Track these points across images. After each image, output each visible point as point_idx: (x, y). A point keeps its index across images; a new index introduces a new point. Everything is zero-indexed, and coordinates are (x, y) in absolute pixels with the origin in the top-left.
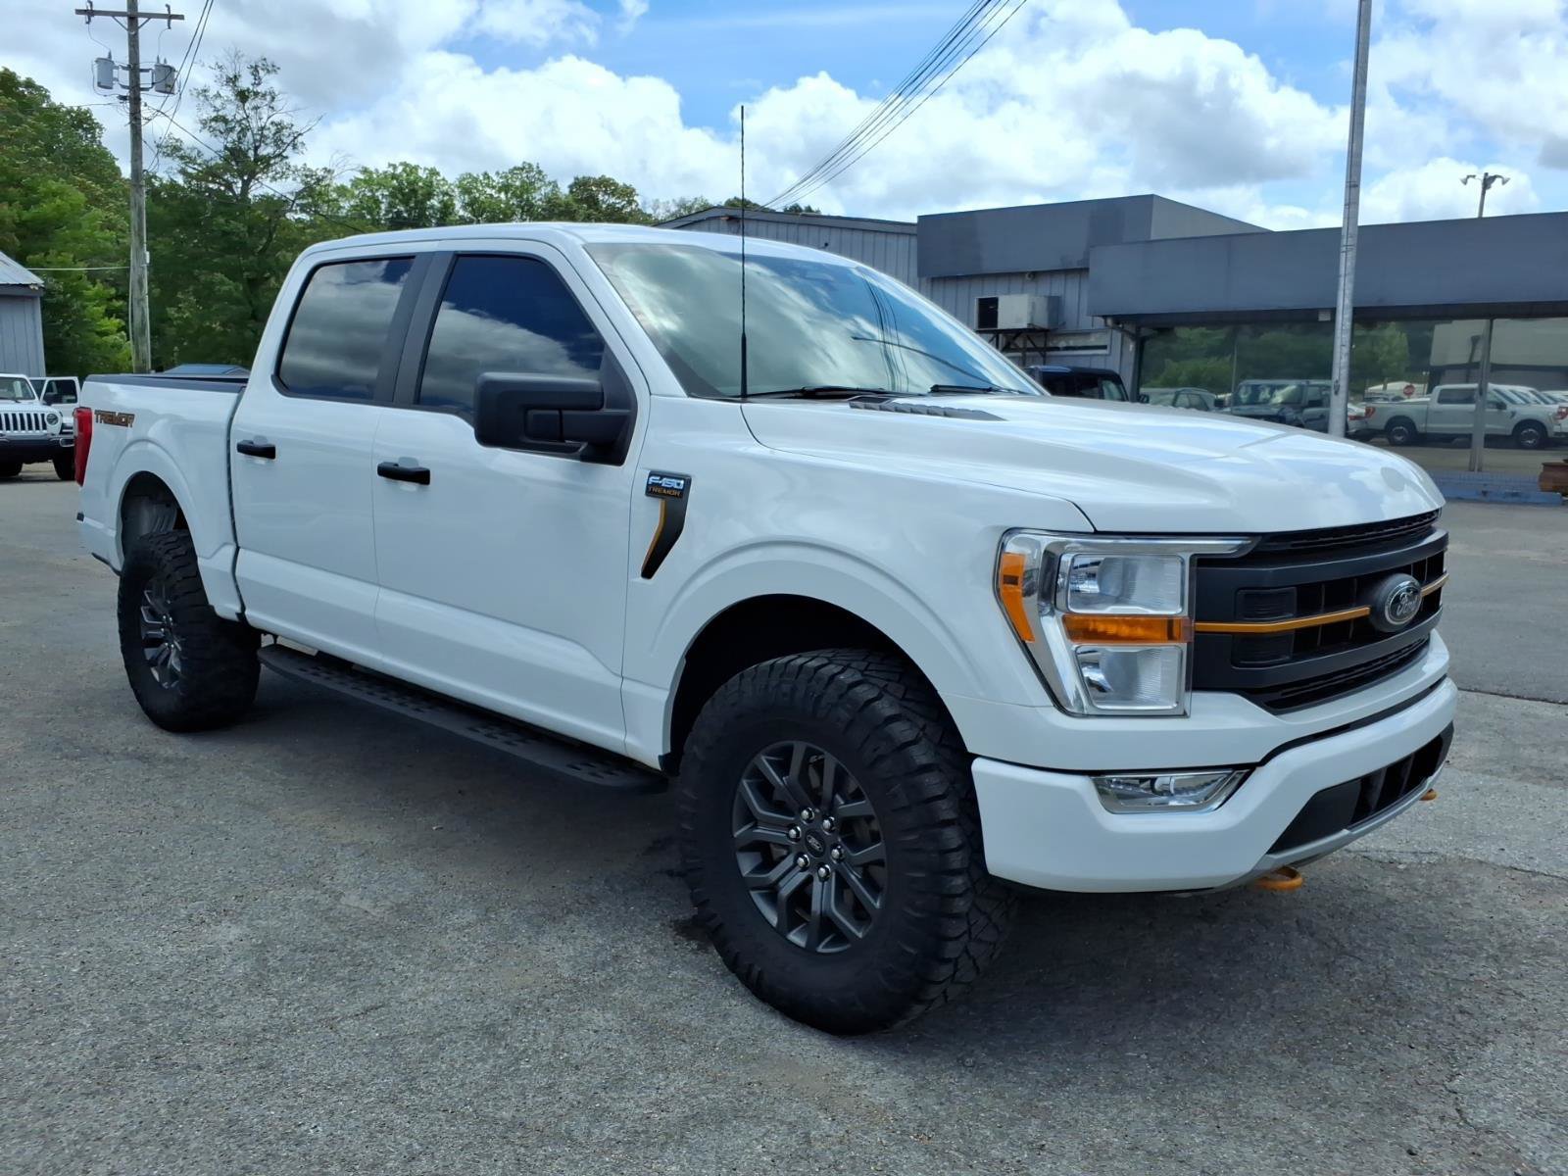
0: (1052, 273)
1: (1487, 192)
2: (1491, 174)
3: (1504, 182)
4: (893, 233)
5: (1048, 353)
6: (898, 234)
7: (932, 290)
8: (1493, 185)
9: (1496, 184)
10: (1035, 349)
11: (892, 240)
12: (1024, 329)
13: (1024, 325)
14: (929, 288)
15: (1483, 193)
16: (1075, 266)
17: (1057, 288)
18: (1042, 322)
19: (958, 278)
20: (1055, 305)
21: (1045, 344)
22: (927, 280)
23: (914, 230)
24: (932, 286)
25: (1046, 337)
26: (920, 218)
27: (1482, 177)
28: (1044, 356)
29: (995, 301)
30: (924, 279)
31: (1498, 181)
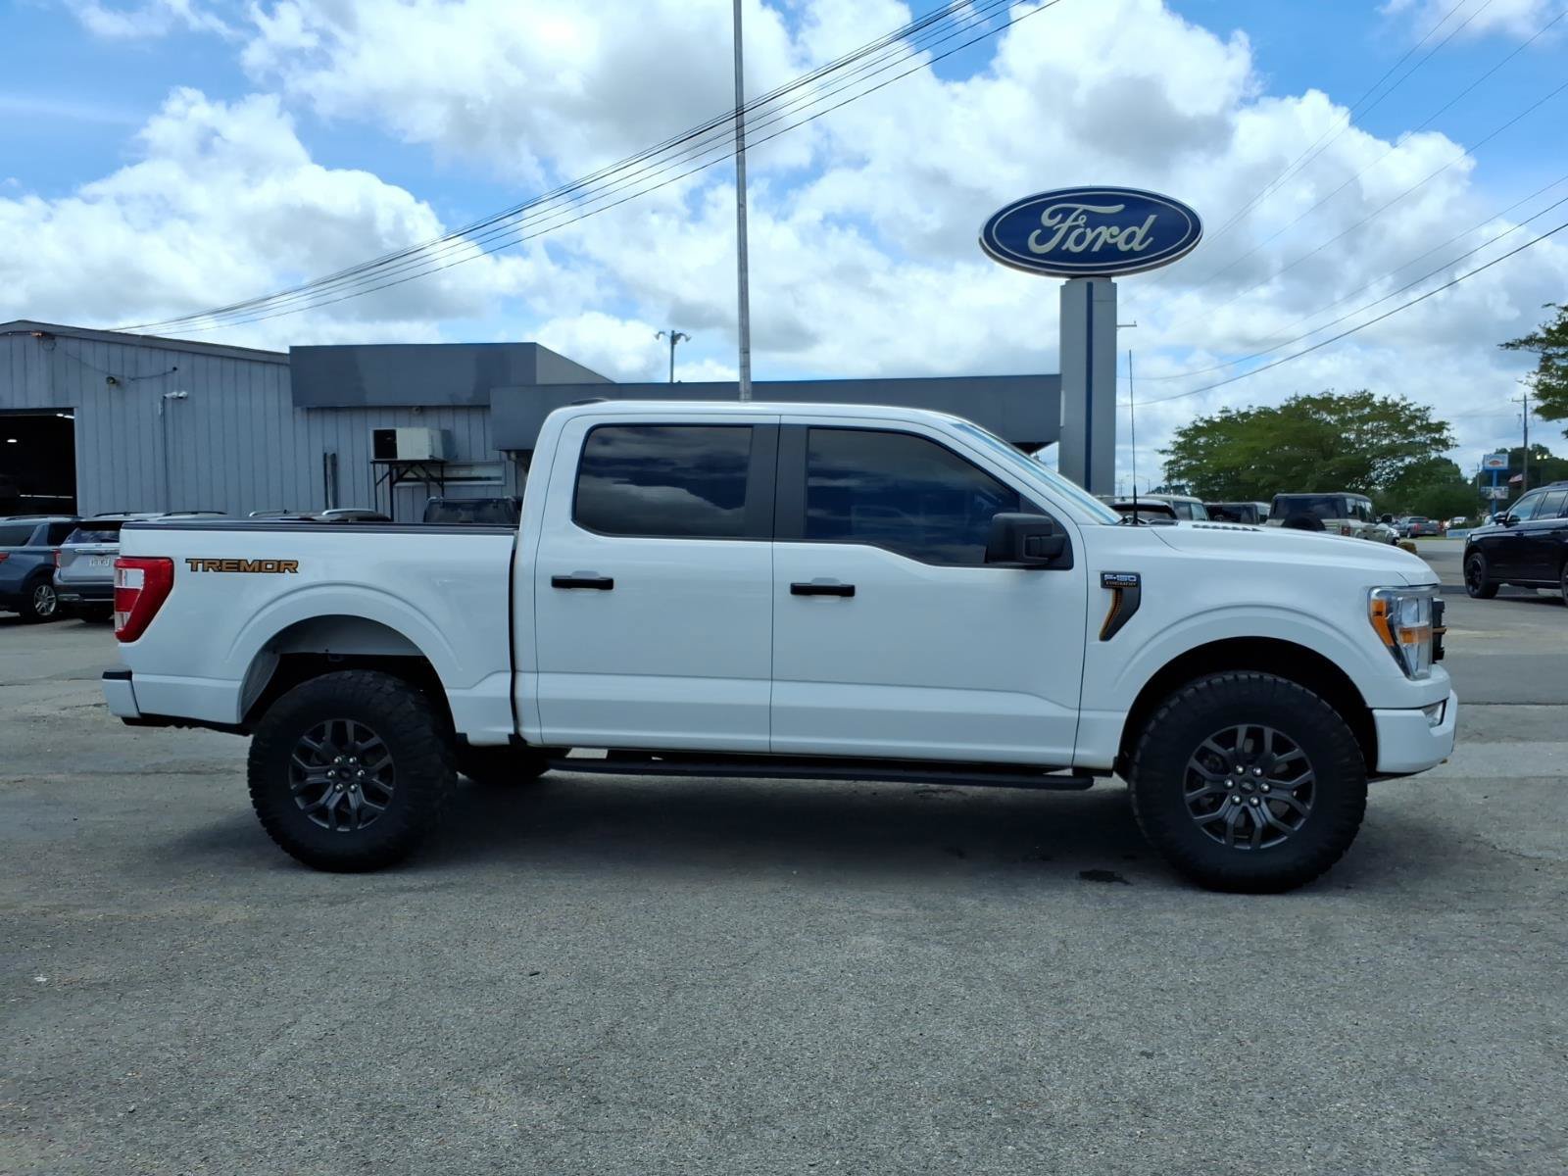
0: (439, 408)
1: (676, 346)
2: (677, 332)
3: (687, 340)
4: (258, 361)
5: (445, 483)
6: (265, 362)
7: (308, 420)
8: (679, 342)
9: (681, 342)
10: (433, 479)
11: (257, 369)
12: (426, 461)
13: (427, 457)
14: (306, 417)
15: (673, 348)
16: (465, 403)
17: (447, 421)
18: (440, 455)
19: (335, 409)
20: (447, 438)
21: (442, 475)
22: (302, 409)
23: (288, 360)
24: (308, 415)
25: (442, 467)
26: (293, 349)
27: (670, 334)
28: (442, 487)
29: (392, 434)
30: (298, 409)
31: (683, 338)
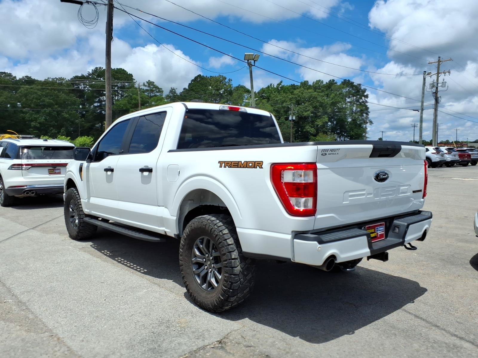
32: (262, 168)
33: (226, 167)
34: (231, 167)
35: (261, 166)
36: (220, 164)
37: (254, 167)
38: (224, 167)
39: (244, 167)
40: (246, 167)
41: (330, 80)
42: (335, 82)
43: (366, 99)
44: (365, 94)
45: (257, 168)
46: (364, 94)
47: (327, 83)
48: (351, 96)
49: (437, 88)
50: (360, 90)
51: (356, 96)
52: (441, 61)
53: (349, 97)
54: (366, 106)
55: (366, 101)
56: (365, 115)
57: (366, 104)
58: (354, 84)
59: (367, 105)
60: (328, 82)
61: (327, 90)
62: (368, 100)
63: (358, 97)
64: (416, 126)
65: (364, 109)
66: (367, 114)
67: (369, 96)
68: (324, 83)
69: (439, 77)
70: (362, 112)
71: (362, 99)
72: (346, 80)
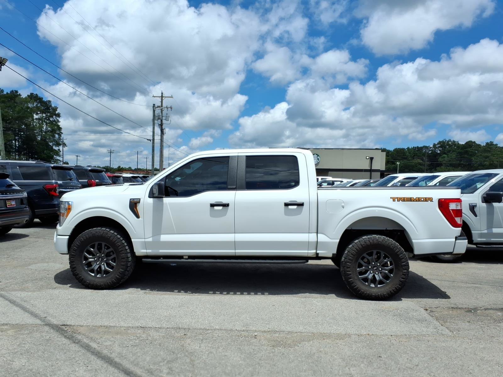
32: (433, 201)
33: (399, 201)
34: (404, 201)
35: (432, 200)
36: (392, 199)
37: (426, 201)
38: (398, 201)
39: (417, 201)
40: (419, 201)
41: (12, 91)
42: (19, 94)
43: (58, 119)
44: (57, 112)
45: (428, 201)
46: (55, 113)
47: (7, 93)
48: (39, 112)
49: (162, 121)
50: (50, 107)
51: (45, 113)
52: (163, 97)
53: (37, 114)
54: (58, 126)
55: (58, 120)
56: (57, 136)
57: (58, 123)
58: (44, 100)
59: (60, 125)
60: (9, 92)
61: (9, 101)
62: (60, 120)
63: (49, 114)
64: (112, 152)
65: (56, 129)
66: (60, 135)
67: (61, 115)
68: (5, 93)
69: (163, 111)
70: (53, 131)
71: (52, 117)
72: (33, 93)
